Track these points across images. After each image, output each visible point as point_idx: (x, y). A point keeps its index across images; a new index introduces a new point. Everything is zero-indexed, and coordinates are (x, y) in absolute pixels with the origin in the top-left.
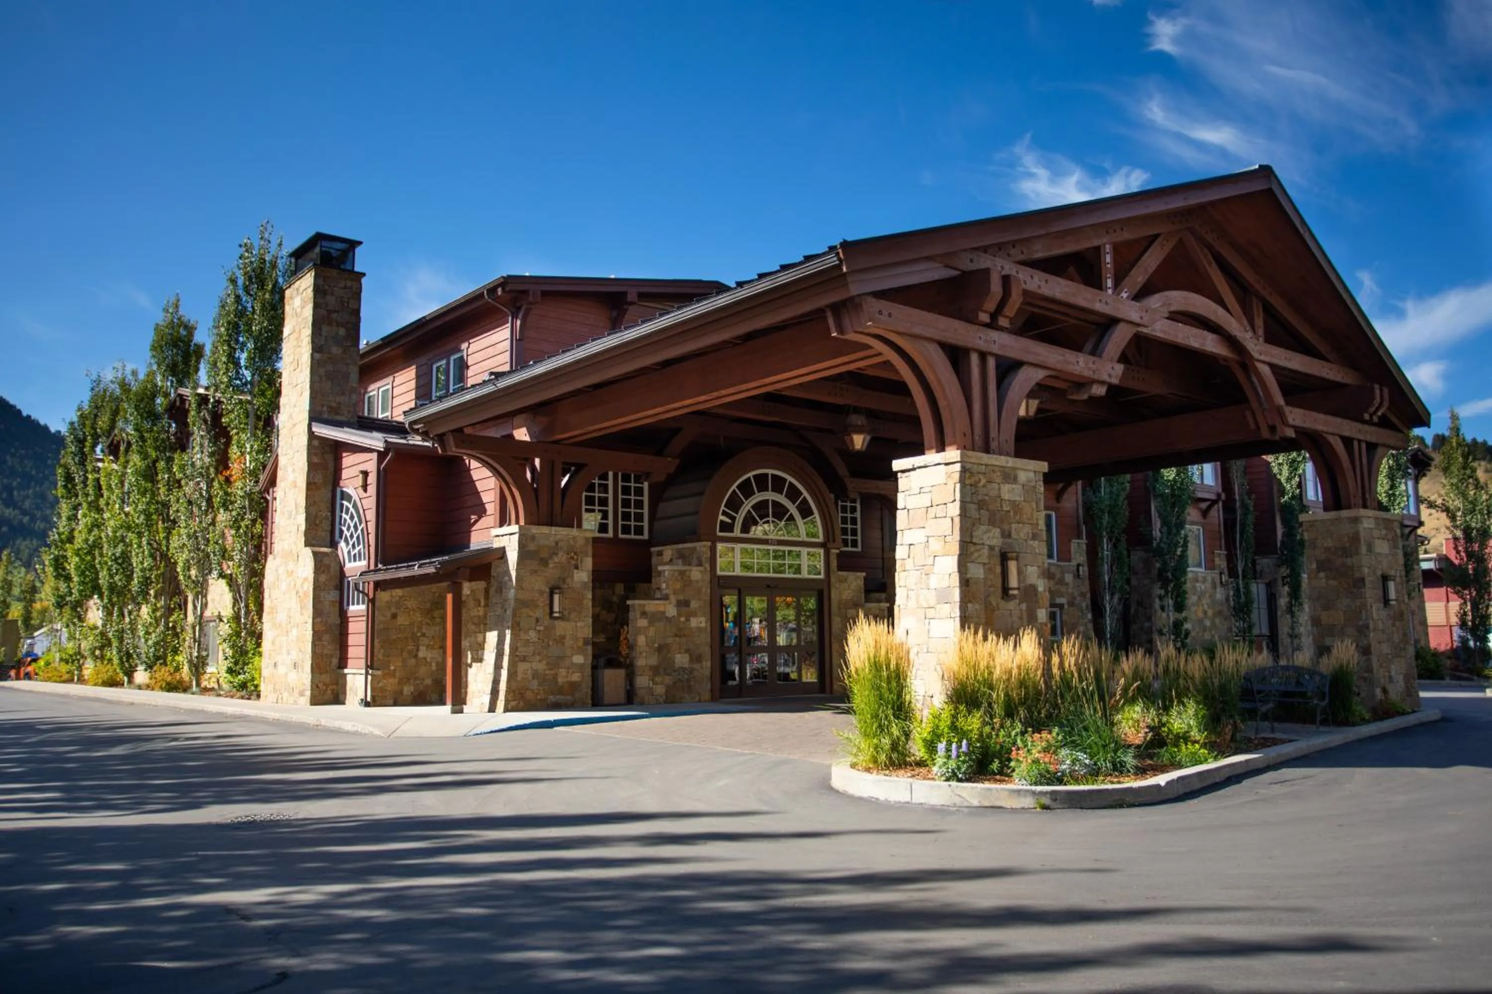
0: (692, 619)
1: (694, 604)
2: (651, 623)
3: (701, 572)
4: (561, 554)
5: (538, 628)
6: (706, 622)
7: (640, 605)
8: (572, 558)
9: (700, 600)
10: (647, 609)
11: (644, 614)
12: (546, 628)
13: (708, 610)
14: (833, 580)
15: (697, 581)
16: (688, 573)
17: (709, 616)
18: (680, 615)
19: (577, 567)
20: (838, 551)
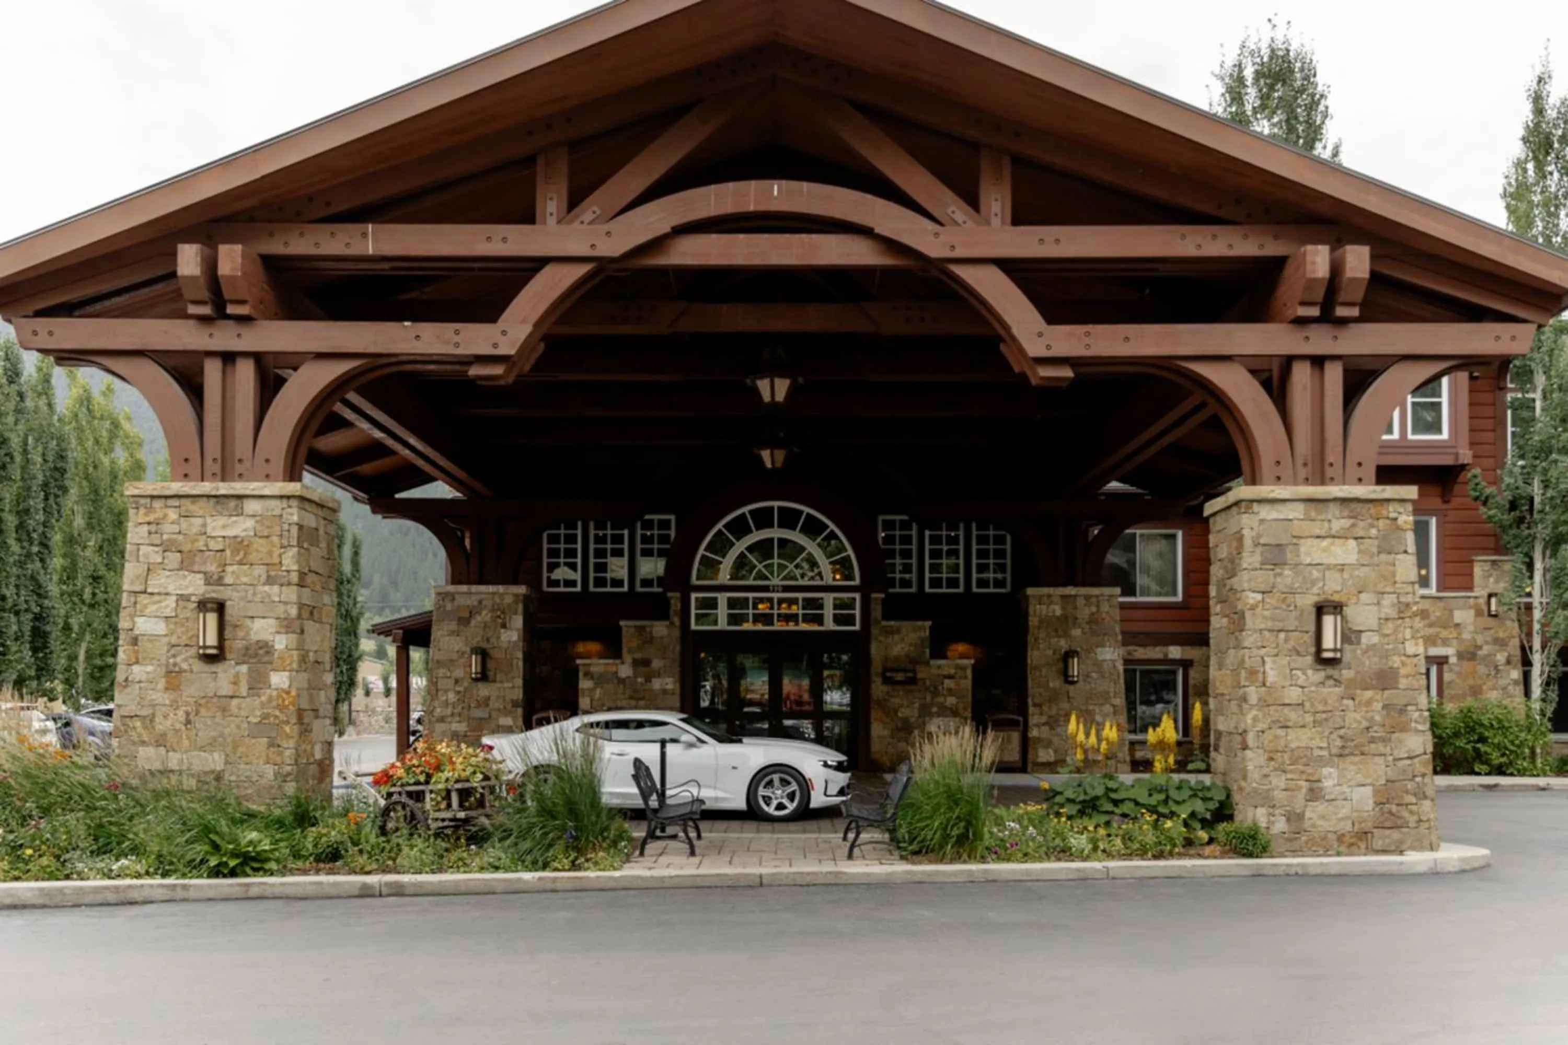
0: (654, 680)
1: (656, 664)
2: (597, 685)
3: (668, 627)
4: (484, 613)
5: (458, 689)
6: (674, 683)
7: (584, 665)
8: (499, 617)
9: (664, 658)
10: (592, 669)
11: (588, 675)
12: (466, 689)
13: (677, 670)
14: (874, 631)
15: (662, 638)
16: (648, 629)
17: (677, 677)
18: (636, 675)
19: (504, 626)
20: (882, 596)
